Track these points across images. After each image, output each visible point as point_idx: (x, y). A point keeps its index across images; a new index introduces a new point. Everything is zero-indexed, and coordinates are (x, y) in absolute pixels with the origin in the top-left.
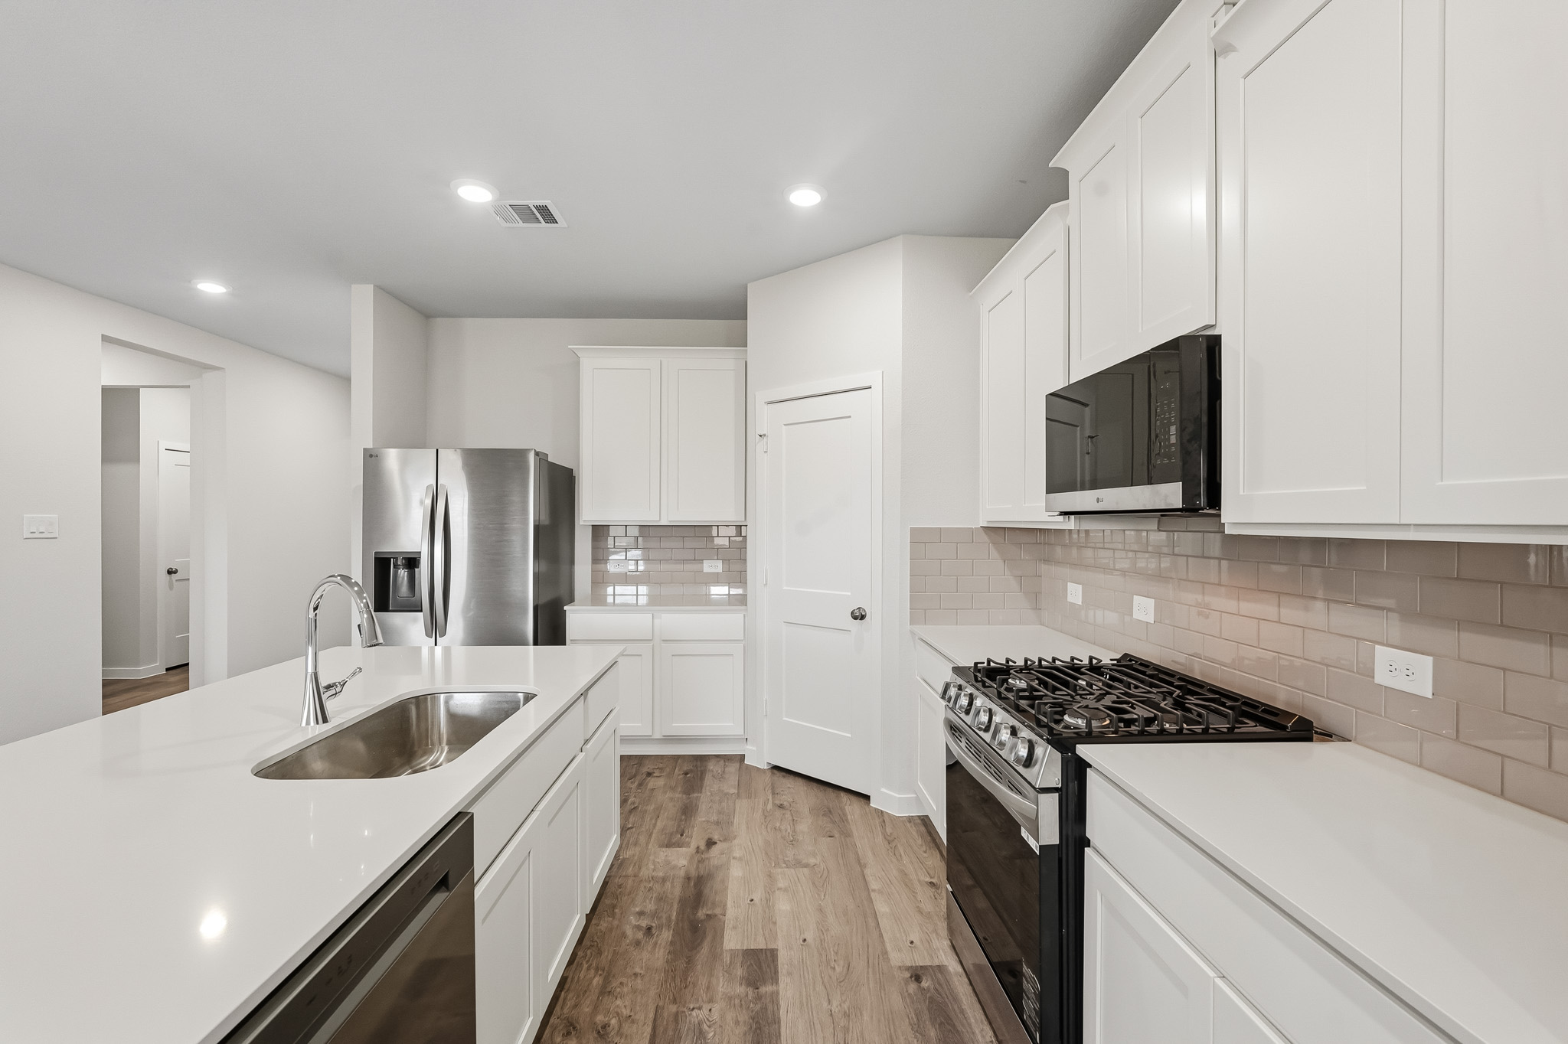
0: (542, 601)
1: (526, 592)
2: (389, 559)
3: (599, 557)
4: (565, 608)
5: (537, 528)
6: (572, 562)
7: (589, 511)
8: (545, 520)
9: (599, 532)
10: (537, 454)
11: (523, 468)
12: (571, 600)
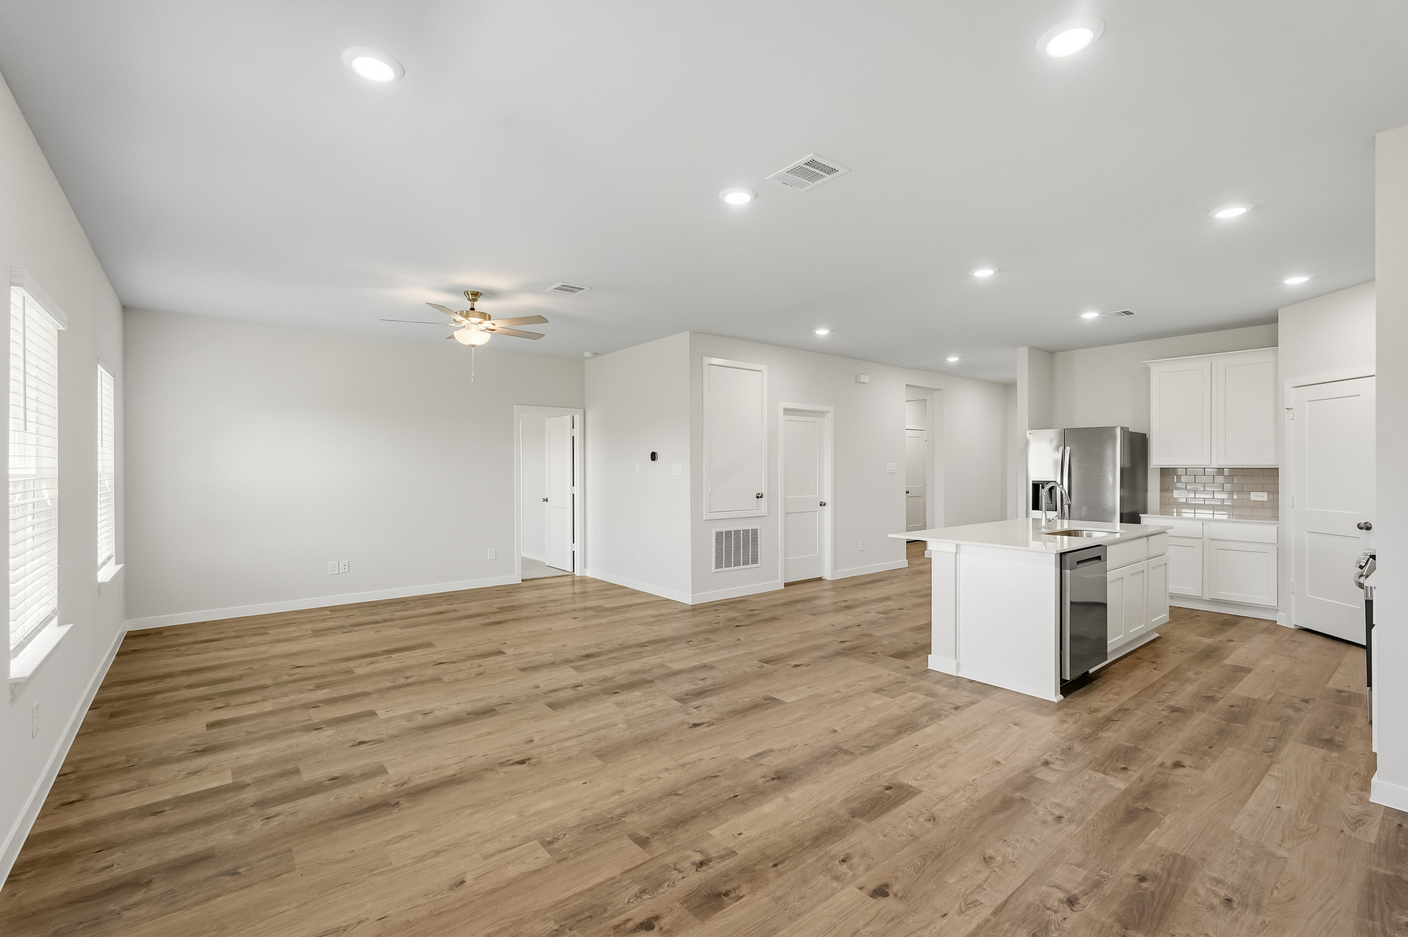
0: (1126, 511)
1: (1115, 503)
2: (1039, 484)
3: (1165, 488)
4: (1140, 515)
5: (1122, 470)
6: (1146, 490)
7: (1158, 459)
8: (1127, 465)
9: (1166, 472)
10: (1122, 428)
11: (1114, 438)
12: (1145, 512)
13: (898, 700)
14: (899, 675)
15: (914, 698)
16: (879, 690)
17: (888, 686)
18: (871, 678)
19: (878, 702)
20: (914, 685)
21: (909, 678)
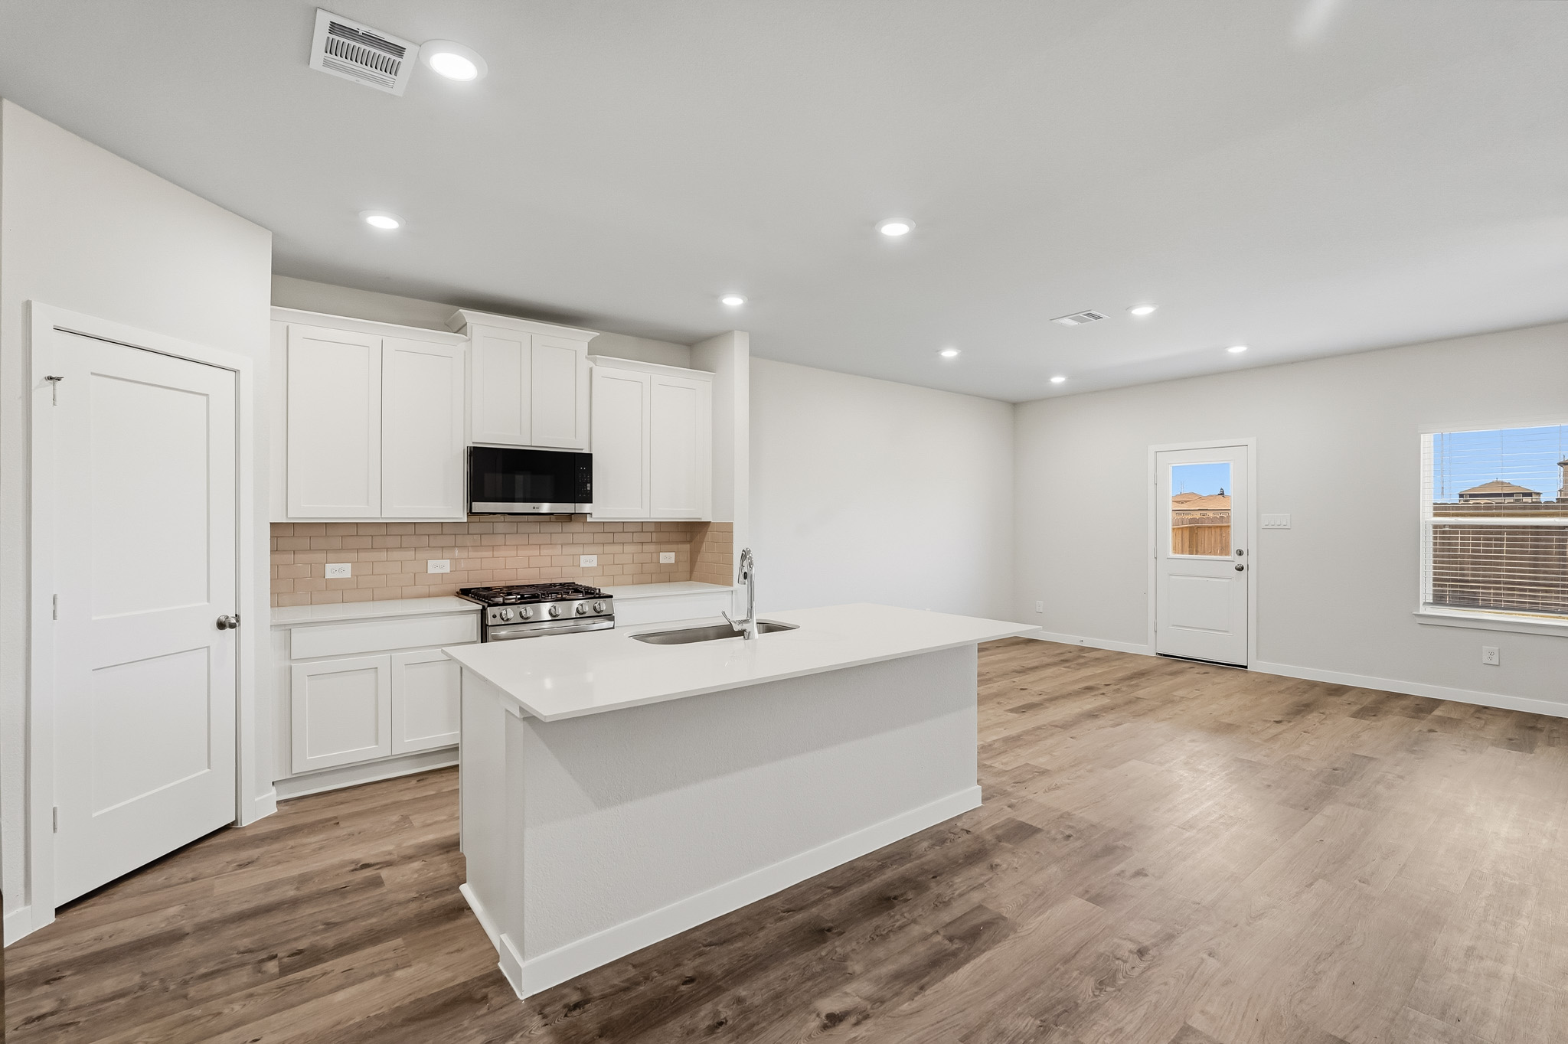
13: (1021, 762)
14: (1023, 793)
15: (1006, 764)
16: (1044, 772)
17: (1034, 777)
18: (1057, 788)
19: (1042, 760)
20: (1004, 779)
21: (1009, 789)
